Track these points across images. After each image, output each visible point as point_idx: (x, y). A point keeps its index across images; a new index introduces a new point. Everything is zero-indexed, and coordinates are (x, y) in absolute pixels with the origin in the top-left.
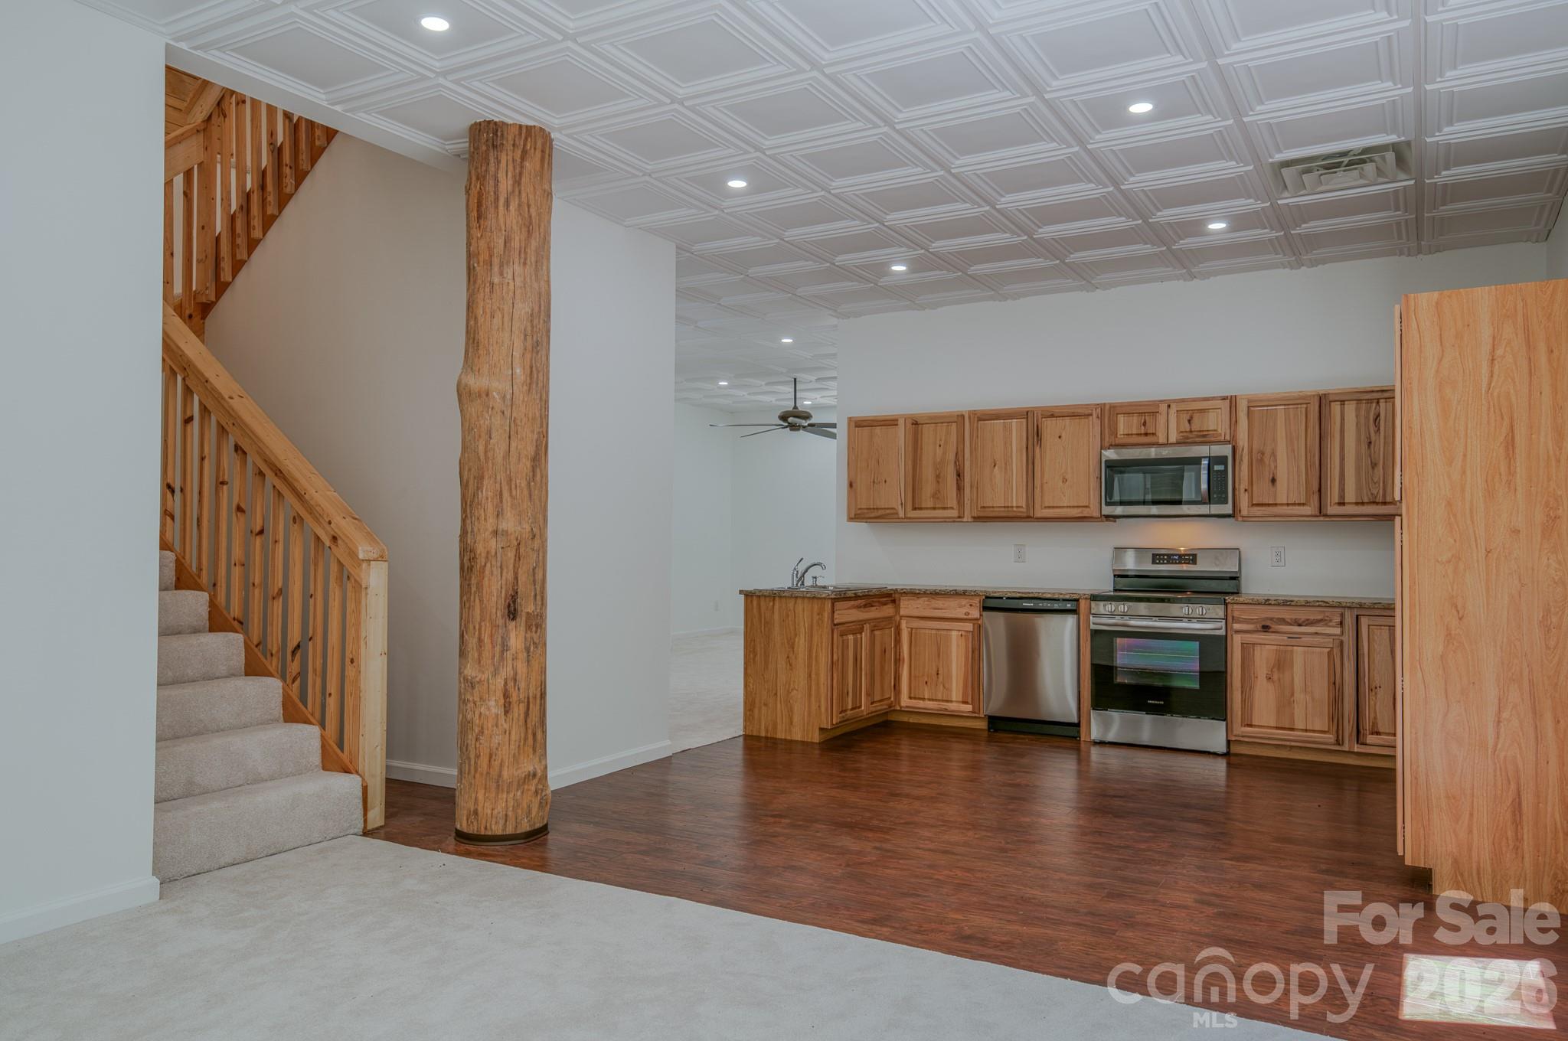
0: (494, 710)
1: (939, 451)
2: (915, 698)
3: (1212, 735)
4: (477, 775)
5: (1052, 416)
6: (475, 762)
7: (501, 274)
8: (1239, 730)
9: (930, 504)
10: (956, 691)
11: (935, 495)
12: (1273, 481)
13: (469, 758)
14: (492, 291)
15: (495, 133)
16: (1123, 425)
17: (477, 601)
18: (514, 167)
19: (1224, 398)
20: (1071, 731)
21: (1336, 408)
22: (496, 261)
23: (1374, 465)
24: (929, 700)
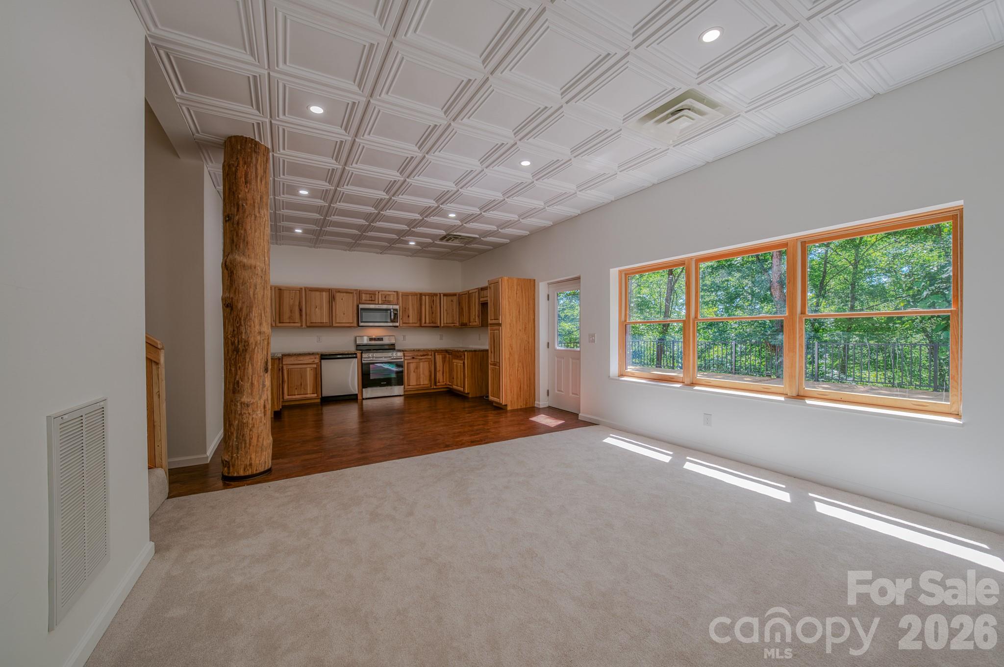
0: (259, 415)
1: (292, 302)
2: (291, 395)
3: (398, 390)
4: (251, 447)
5: (339, 292)
6: (250, 441)
7: (259, 212)
8: (407, 387)
9: (288, 321)
10: (309, 389)
11: (290, 318)
12: (409, 316)
13: (245, 441)
14: (255, 219)
15: (256, 145)
16: (364, 297)
17: (250, 365)
18: (264, 165)
19: (395, 292)
20: (355, 397)
21: (424, 297)
22: (256, 205)
23: (433, 313)
24: (297, 395)
